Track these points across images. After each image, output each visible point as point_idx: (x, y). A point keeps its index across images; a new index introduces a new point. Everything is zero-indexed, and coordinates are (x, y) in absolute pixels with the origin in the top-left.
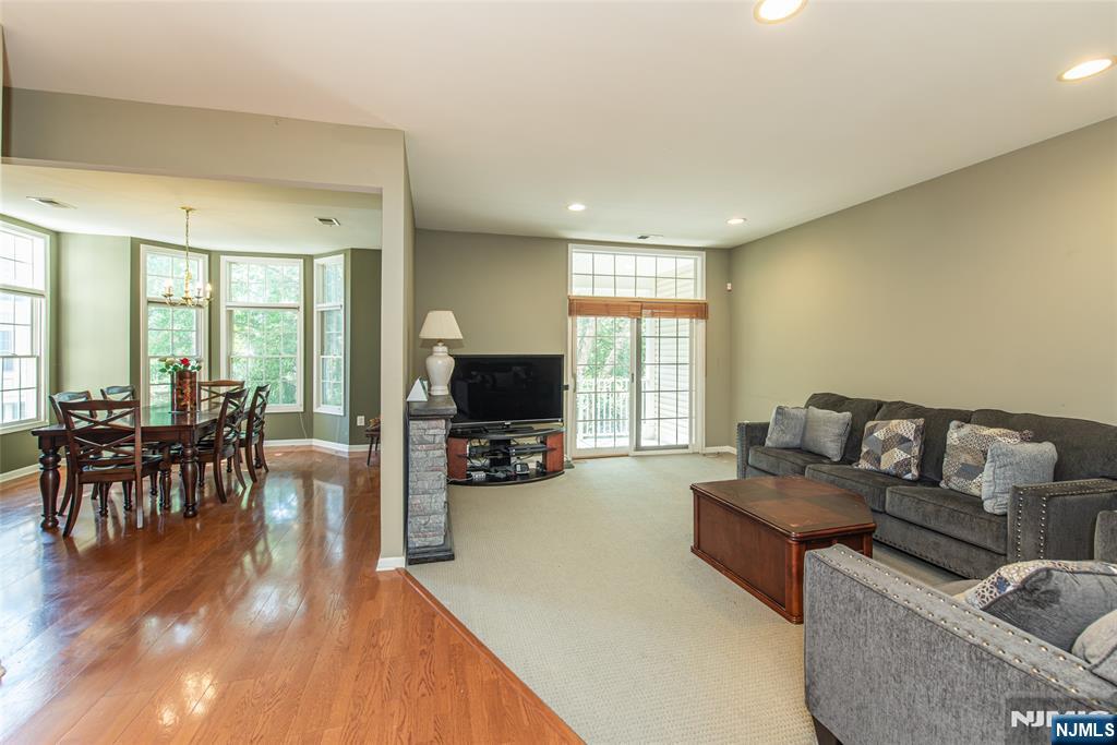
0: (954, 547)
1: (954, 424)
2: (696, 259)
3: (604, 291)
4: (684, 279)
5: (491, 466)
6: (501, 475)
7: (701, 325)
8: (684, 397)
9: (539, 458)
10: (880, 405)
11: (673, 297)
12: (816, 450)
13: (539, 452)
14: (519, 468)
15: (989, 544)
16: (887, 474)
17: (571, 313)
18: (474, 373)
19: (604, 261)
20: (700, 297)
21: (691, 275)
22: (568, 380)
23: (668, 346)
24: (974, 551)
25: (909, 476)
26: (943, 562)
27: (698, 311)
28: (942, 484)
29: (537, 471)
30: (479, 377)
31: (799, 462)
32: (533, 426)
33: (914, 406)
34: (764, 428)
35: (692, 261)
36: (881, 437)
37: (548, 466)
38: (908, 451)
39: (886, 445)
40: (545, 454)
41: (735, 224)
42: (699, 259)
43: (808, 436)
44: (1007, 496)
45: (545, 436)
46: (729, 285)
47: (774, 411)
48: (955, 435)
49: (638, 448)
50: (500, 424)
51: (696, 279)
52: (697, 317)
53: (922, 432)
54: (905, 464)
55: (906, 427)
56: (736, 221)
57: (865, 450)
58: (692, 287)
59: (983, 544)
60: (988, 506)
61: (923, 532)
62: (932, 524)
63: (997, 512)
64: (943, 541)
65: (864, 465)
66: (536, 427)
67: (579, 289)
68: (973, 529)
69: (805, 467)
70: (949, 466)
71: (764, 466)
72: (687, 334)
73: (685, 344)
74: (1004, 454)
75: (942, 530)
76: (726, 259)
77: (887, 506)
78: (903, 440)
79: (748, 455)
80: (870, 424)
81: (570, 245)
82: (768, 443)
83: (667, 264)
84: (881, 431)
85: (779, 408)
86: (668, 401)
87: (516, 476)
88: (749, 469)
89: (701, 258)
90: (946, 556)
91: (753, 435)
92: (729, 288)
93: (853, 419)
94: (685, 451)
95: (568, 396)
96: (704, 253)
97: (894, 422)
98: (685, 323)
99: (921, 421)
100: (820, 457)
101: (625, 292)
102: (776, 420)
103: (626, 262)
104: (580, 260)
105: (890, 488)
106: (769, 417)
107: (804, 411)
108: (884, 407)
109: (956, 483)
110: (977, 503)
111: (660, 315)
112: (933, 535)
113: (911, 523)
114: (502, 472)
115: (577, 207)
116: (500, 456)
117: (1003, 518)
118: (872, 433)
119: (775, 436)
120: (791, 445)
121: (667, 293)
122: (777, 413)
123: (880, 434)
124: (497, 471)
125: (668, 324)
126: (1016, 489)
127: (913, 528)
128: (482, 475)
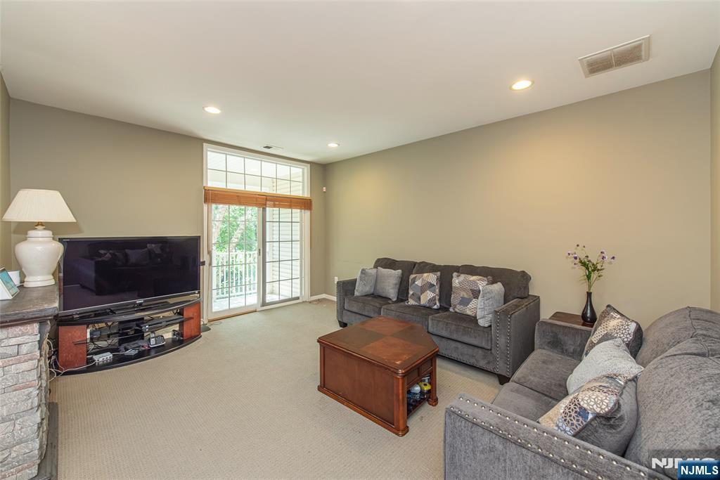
0: (466, 349)
1: (455, 274)
2: (303, 169)
3: (235, 185)
4: (295, 182)
5: (120, 345)
6: (131, 352)
7: (307, 213)
8: (297, 263)
9: (177, 327)
10: (414, 264)
11: (289, 194)
12: (384, 295)
13: (177, 323)
14: (153, 341)
15: (484, 345)
16: (424, 307)
17: (206, 200)
18: (102, 252)
19: (235, 162)
20: (307, 195)
21: (300, 179)
22: (204, 257)
23: (285, 228)
24: (476, 349)
25: (435, 307)
26: (460, 358)
27: (304, 204)
28: (451, 310)
29: (174, 340)
30: (108, 255)
31: (378, 305)
32: (169, 300)
33: (431, 264)
34: (353, 282)
35: (301, 170)
36: (420, 285)
37: (185, 334)
38: (434, 292)
39: (423, 289)
40: (181, 324)
41: (332, 147)
42: (306, 168)
43: (378, 287)
44: (490, 316)
45: (182, 309)
46: (324, 188)
47: (360, 273)
48: (457, 281)
49: (264, 304)
50: (132, 303)
51: (303, 182)
52: (305, 209)
53: (440, 280)
54: (432, 300)
55: (432, 278)
56: (333, 145)
57: (411, 293)
58: (301, 187)
59: (480, 345)
60: (482, 323)
61: (449, 341)
62: (455, 337)
63: (486, 325)
64: (459, 345)
65: (411, 302)
66: (171, 301)
67: (214, 181)
68: (475, 338)
69: (380, 308)
70: (455, 299)
71: (355, 309)
72: (298, 220)
73: (297, 227)
74: (488, 292)
75: (459, 339)
76: (323, 171)
77: (430, 328)
78: (432, 285)
79: (344, 303)
80: (412, 276)
81: (204, 144)
82: (356, 293)
83: (284, 170)
84: (420, 280)
85: (363, 270)
86: (285, 267)
87: (150, 350)
88: (344, 312)
89: (307, 168)
90: (461, 354)
91: (347, 288)
92: (324, 190)
93: (402, 274)
94: (298, 301)
95: (204, 270)
96: (309, 165)
97: (425, 275)
98: (297, 212)
99: (439, 273)
100: (386, 299)
101: (253, 187)
102: (361, 277)
103: (253, 165)
104: (214, 159)
105: (430, 317)
106: (357, 275)
107: (375, 270)
108: (417, 265)
109: (459, 309)
110: (474, 320)
111: (280, 206)
112: (454, 342)
113: (443, 337)
114: (134, 349)
115: (213, 110)
116: (131, 333)
117: (489, 328)
118: (414, 282)
119: (360, 289)
120: (369, 293)
121: (283, 190)
122: (362, 273)
123: (418, 283)
124: (126, 349)
125: (286, 213)
126: (496, 312)
127: (444, 339)
128: (108, 356)
